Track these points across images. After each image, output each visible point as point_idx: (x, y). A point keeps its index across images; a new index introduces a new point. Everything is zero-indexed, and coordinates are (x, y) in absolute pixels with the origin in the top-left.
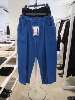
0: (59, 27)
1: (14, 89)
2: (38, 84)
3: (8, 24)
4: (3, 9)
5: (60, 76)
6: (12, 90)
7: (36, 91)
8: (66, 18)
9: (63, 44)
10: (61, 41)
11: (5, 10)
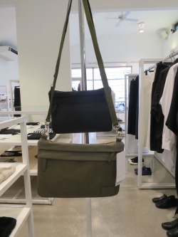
0: (153, 81)
3: (18, 82)
8: (172, 56)
9: (173, 133)
10: (166, 124)
11: (13, 51)
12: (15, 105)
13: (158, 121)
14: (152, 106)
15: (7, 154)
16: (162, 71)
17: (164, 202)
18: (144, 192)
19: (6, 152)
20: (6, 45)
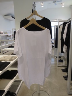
0: (62, 29)
1: (18, 92)
2: (42, 88)
3: (15, 29)
5: (65, 79)
6: (16, 93)
7: (39, 94)
8: (69, 20)
10: (64, 43)
11: (12, 17)
14: (61, 37)
17: (65, 70)
18: (59, 67)
20: (10, 15)
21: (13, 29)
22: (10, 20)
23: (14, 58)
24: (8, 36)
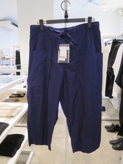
0: (109, 51)
3: (18, 47)
4: (10, 22)
8: (122, 35)
9: (119, 88)
10: (116, 82)
11: (14, 24)
12: (16, 64)
13: (111, 78)
14: (108, 68)
15: (13, 96)
16: (115, 46)
17: (112, 128)
19: (13, 94)
20: (9, 20)
21: (14, 47)
22: (9, 30)
23: (16, 111)
24: (4, 58)
